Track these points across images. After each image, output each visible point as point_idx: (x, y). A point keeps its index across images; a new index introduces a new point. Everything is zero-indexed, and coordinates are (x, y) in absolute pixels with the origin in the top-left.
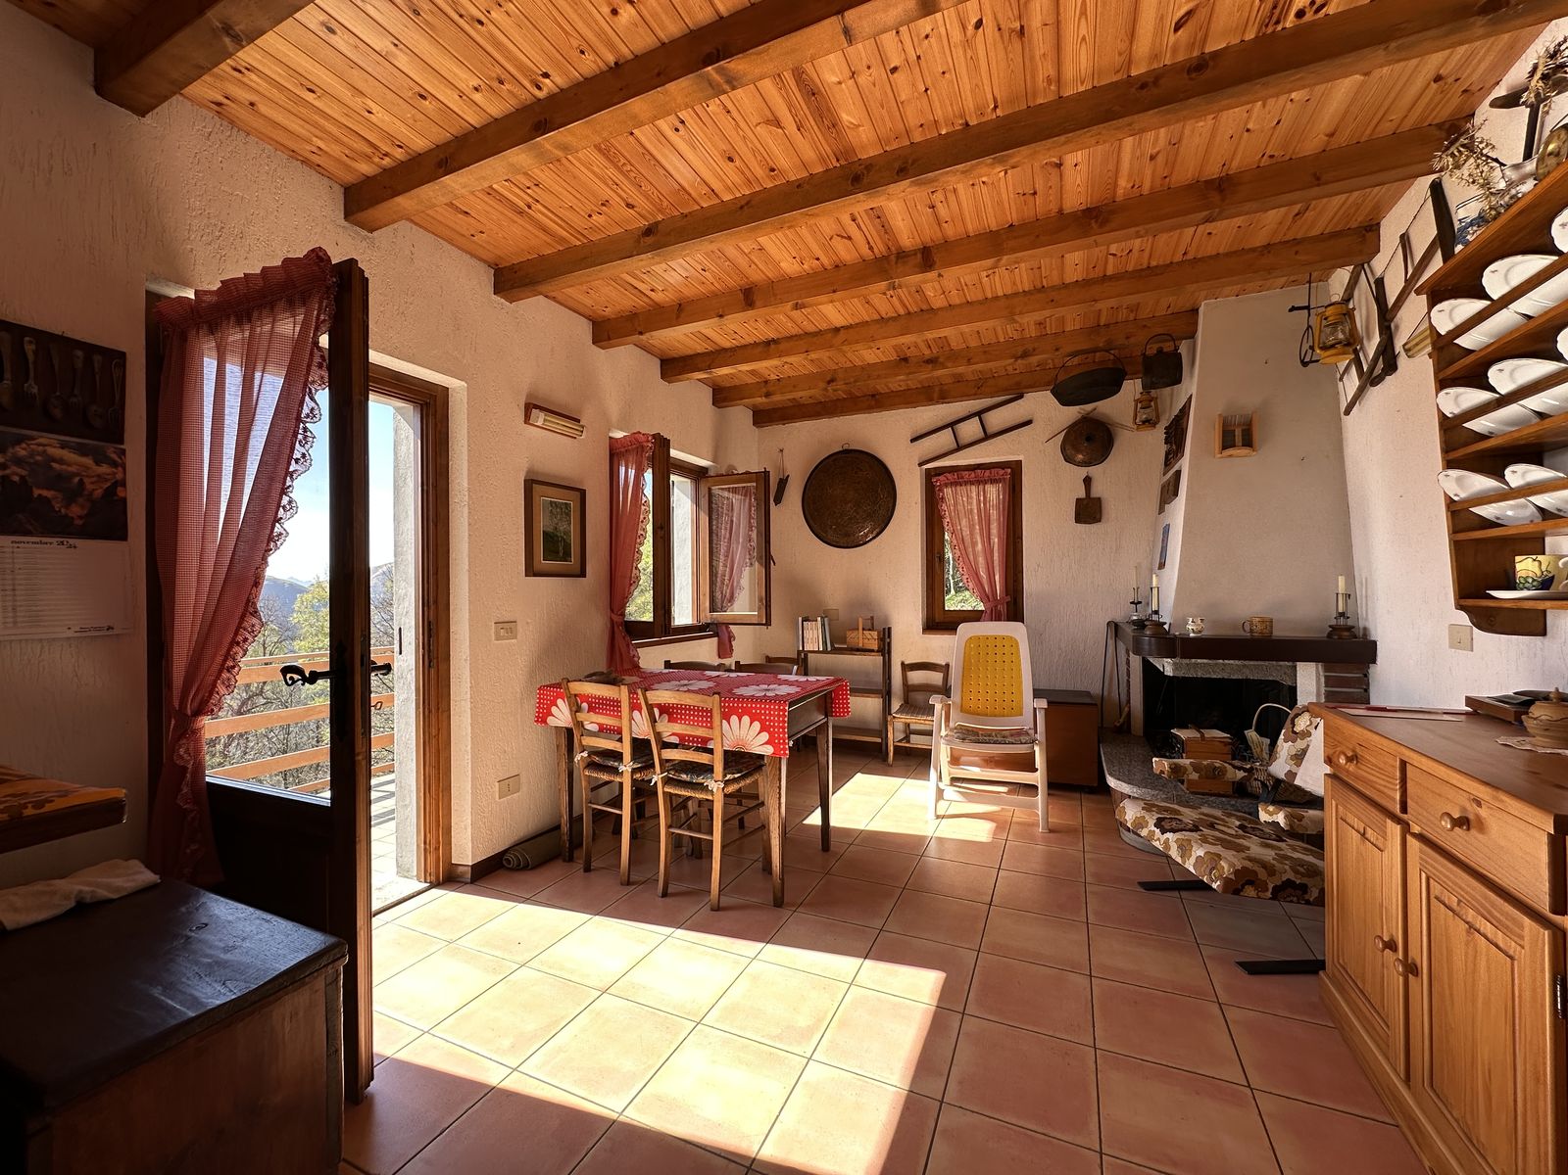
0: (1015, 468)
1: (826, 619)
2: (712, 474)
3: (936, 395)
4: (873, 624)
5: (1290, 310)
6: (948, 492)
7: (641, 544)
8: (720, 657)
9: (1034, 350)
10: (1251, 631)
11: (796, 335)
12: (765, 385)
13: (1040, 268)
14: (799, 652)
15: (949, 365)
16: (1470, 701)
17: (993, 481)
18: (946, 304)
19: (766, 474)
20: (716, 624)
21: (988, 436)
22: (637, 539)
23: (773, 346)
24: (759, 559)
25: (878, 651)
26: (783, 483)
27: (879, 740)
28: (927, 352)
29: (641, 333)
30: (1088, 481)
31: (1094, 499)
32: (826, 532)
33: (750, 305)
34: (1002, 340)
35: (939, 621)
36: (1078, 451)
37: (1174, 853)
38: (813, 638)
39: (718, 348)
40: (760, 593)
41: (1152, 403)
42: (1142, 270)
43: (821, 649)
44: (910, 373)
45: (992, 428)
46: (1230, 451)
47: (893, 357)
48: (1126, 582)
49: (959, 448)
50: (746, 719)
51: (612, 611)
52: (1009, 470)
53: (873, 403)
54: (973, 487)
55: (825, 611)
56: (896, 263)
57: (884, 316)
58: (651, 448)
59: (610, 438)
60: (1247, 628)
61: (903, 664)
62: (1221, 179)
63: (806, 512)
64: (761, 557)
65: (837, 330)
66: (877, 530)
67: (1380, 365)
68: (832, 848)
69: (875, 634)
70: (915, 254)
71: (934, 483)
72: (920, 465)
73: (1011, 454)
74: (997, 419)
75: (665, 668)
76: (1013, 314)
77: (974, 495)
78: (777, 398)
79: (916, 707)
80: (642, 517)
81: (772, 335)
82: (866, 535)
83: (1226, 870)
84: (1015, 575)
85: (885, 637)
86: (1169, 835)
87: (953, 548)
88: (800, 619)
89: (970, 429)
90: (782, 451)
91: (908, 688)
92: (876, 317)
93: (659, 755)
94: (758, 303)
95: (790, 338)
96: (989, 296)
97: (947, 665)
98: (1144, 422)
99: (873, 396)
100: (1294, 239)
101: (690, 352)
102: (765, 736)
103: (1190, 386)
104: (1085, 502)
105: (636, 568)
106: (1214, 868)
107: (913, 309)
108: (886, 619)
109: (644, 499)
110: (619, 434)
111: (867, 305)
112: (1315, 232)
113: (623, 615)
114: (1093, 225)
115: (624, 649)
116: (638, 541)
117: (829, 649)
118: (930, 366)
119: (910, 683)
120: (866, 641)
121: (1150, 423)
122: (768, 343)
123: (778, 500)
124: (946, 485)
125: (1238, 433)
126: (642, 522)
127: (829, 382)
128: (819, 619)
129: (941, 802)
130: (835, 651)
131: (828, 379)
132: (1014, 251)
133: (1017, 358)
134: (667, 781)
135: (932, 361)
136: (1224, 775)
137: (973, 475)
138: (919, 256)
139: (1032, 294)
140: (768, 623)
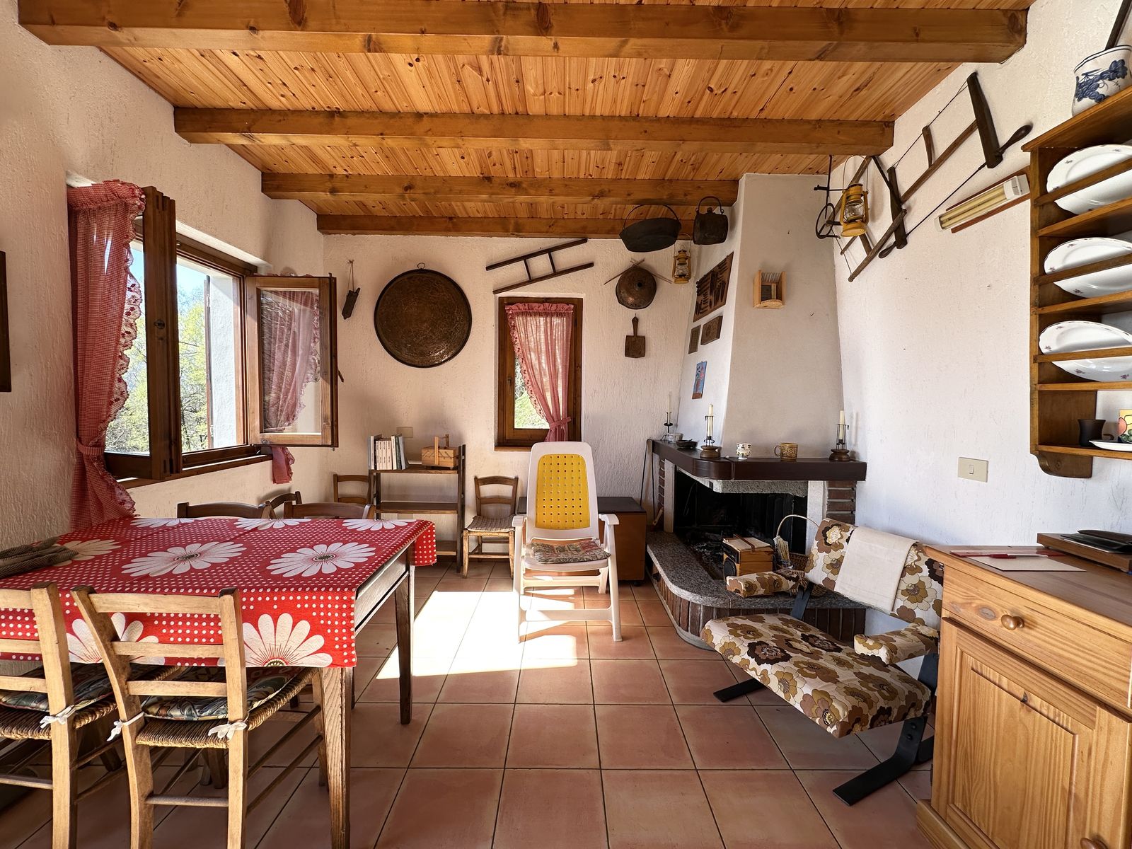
0: (577, 304)
1: (400, 438)
2: (263, 274)
3: (511, 227)
4: (448, 443)
5: (815, 189)
6: (519, 320)
7: (128, 346)
8: (274, 481)
9: (609, 191)
10: (782, 454)
11: (368, 112)
12: (331, 182)
13: (644, 86)
14: (371, 472)
15: (532, 191)
16: (1041, 538)
17: (559, 315)
18: (542, 112)
19: (331, 282)
20: (268, 446)
21: (556, 273)
22: (121, 338)
23: (337, 119)
24: (324, 375)
25: (454, 469)
26: (352, 296)
27: (454, 554)
28: (511, 175)
29: (114, 26)
30: (635, 321)
31: (640, 337)
32: (400, 350)
33: (299, 23)
34: (582, 176)
35: (510, 439)
36: (630, 294)
37: (774, 685)
38: (387, 457)
39: (261, 106)
40: (324, 411)
41: (687, 261)
42: (724, 119)
43: (395, 468)
44: (492, 194)
45: (561, 266)
46: (767, 303)
47: (476, 173)
48: (662, 409)
49: (531, 280)
50: (286, 619)
51: (79, 439)
52: (572, 306)
53: (450, 225)
54: (542, 319)
55: (399, 429)
56: (505, 14)
57: (475, 110)
58: (140, 207)
59: (69, 187)
60: (778, 451)
61: (476, 478)
62: (840, 10)
63: (379, 329)
64: (326, 373)
65: (419, 116)
66: (453, 352)
67: (893, 239)
68: (413, 717)
69: (451, 453)
70: (529, 9)
71: (507, 311)
72: (495, 292)
73: (574, 291)
74: (566, 257)
75: (180, 516)
76: (608, 138)
77: (542, 323)
78: (345, 197)
79: (488, 518)
80: (127, 307)
81: (337, 103)
82: (442, 356)
83: (841, 713)
84: (575, 398)
85: (461, 452)
86: (765, 666)
87: (523, 372)
88: (372, 438)
89: (541, 265)
90: (351, 262)
91: (481, 501)
92: (466, 109)
93: (124, 691)
94: (311, 23)
95: (361, 113)
96: (587, 114)
97: (517, 479)
98: (680, 276)
99: (451, 218)
100: (838, 120)
101: (219, 103)
102: (318, 641)
103: (734, 244)
104: (633, 339)
105: (120, 380)
106: (826, 711)
107: (509, 109)
108: (460, 437)
109: (130, 282)
110: (82, 182)
111: (457, 86)
112: (852, 118)
113: (101, 445)
114: (724, 26)
115: (103, 495)
116: (122, 341)
117: (404, 468)
118: (513, 190)
119: (482, 495)
120: (442, 459)
121: (684, 277)
122: (333, 114)
123: (347, 313)
124: (518, 314)
125: (774, 287)
126: (128, 314)
127: (406, 189)
128: (393, 438)
129: (524, 624)
130: (411, 469)
131: (406, 185)
132: (641, 34)
133: (594, 197)
134: (145, 727)
135: (515, 185)
136: (781, 586)
137: (542, 307)
138: (533, 12)
139: (627, 121)
140: (335, 444)
